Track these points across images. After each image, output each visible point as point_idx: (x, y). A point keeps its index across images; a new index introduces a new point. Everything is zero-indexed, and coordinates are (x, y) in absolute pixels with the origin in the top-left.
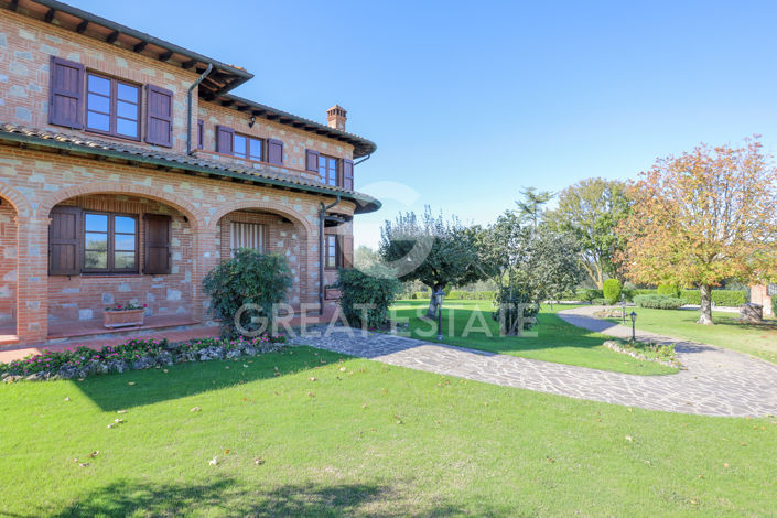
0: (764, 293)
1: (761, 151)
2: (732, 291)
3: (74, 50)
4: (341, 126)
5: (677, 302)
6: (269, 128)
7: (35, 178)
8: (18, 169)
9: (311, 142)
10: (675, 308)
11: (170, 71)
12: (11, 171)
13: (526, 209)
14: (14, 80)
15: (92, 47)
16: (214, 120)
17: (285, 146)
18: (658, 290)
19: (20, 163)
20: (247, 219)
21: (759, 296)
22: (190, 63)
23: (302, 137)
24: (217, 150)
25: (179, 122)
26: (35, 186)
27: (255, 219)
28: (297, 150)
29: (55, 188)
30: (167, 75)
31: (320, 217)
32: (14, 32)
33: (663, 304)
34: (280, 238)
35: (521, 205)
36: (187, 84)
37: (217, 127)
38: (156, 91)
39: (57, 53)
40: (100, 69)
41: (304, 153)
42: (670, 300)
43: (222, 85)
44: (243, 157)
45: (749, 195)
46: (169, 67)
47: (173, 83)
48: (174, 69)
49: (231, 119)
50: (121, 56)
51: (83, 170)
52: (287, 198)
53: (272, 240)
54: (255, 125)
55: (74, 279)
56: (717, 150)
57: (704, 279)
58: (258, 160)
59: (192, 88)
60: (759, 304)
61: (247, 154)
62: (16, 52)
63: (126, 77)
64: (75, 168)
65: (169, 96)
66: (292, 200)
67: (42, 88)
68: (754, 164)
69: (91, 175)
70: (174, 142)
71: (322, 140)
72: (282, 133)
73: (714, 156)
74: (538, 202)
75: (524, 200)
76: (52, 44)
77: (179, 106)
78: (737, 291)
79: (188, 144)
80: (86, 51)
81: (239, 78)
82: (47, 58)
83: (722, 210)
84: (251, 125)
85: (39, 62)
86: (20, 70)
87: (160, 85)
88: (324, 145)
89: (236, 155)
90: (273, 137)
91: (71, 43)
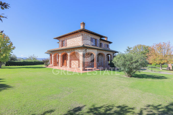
0: (171, 65)
1: (170, 43)
2: (165, 65)
3: (92, 36)
5: (156, 67)
10: (155, 68)
13: (128, 50)
18: (152, 65)
21: (170, 66)
28: (104, 44)
33: (153, 67)
35: (127, 49)
36: (99, 38)
42: (154, 67)
45: (168, 50)
50: (95, 36)
56: (163, 43)
57: (161, 63)
60: (170, 67)
62: (89, 37)
68: (169, 45)
73: (162, 44)
74: (130, 49)
75: (127, 48)
78: (166, 65)
83: (164, 52)
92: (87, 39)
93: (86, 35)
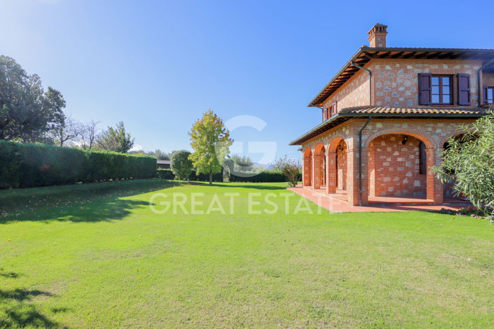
3: (426, 67)
7: (439, 131)
11: (467, 63)
12: (430, 129)
14: (407, 89)
19: (432, 125)
25: (474, 90)
26: (438, 134)
30: (467, 66)
32: (406, 67)
36: (477, 68)
38: (462, 76)
39: (419, 71)
47: (469, 69)
48: (469, 61)
50: (445, 63)
59: (480, 70)
62: (407, 76)
63: (447, 74)
64: (452, 124)
65: (468, 77)
67: (415, 89)
70: (471, 101)
76: (418, 68)
77: (473, 81)
79: (479, 101)
80: (431, 66)
82: (417, 75)
85: (414, 78)
86: (408, 84)
87: (462, 72)
91: (426, 65)
92: (394, 85)
93: (390, 69)
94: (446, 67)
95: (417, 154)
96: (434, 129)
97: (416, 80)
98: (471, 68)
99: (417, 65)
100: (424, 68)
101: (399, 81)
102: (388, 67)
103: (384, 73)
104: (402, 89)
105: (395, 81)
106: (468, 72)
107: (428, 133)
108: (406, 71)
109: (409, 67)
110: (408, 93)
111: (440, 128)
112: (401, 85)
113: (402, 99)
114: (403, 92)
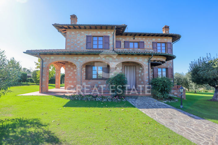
3: (90, 33)
4: (167, 32)
6: (140, 38)
8: (77, 58)
9: (154, 40)
11: (109, 31)
12: (75, 59)
14: (81, 42)
15: (93, 31)
16: (124, 40)
17: (145, 42)
20: (129, 65)
22: (111, 27)
23: (151, 39)
24: (125, 48)
25: (111, 43)
26: (79, 62)
27: (132, 65)
28: (149, 43)
29: (82, 62)
30: (108, 32)
31: (149, 62)
32: (81, 33)
34: (140, 70)
36: (113, 33)
37: (125, 42)
38: (106, 37)
39: (87, 34)
40: (95, 35)
41: (152, 43)
43: (122, 30)
44: (133, 48)
46: (108, 30)
47: (110, 34)
48: (110, 30)
49: (128, 39)
50: (99, 31)
51: (87, 57)
52: (136, 57)
53: (137, 70)
54: (135, 38)
55: (90, 80)
58: (137, 48)
61: (134, 47)
62: (81, 37)
63: (100, 35)
64: (85, 57)
65: (108, 37)
66: (138, 58)
67: (85, 42)
69: (88, 58)
70: (110, 48)
71: (158, 38)
72: (144, 39)
76: (87, 33)
77: (111, 39)
79: (113, 47)
80: (92, 32)
81: (124, 27)
82: (86, 36)
84: (134, 39)
85: (84, 37)
86: (82, 40)
87: (106, 35)
88: (159, 39)
89: (135, 48)
90: (141, 41)
91: (90, 32)
92: (75, 40)
93: (74, 33)
94: (99, 33)
95: (85, 70)
96: (77, 59)
97: (85, 38)
98: (111, 33)
99: (86, 32)
100: (89, 33)
101: (78, 39)
102: (73, 33)
103: (71, 35)
104: (79, 42)
105: (76, 39)
106: (109, 35)
107: (74, 61)
108: (81, 34)
109: (83, 33)
110: (82, 44)
111: (80, 59)
112: (79, 40)
113: (78, 47)
114: (79, 44)
